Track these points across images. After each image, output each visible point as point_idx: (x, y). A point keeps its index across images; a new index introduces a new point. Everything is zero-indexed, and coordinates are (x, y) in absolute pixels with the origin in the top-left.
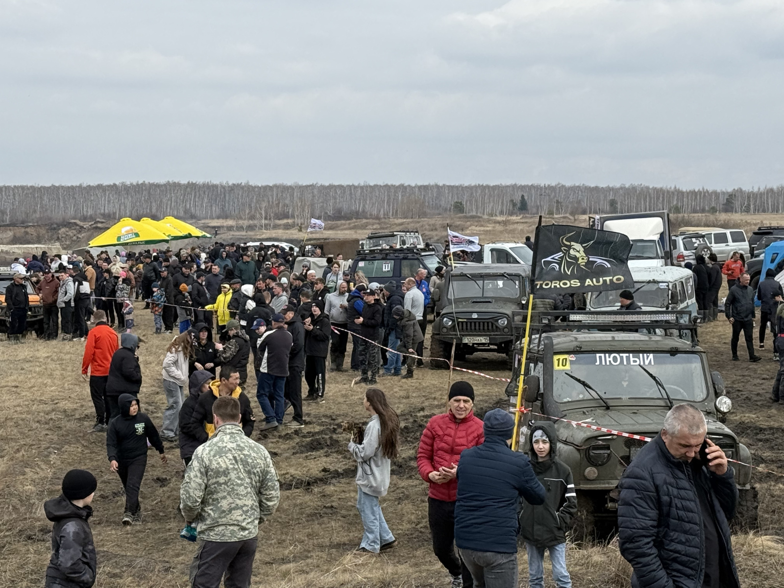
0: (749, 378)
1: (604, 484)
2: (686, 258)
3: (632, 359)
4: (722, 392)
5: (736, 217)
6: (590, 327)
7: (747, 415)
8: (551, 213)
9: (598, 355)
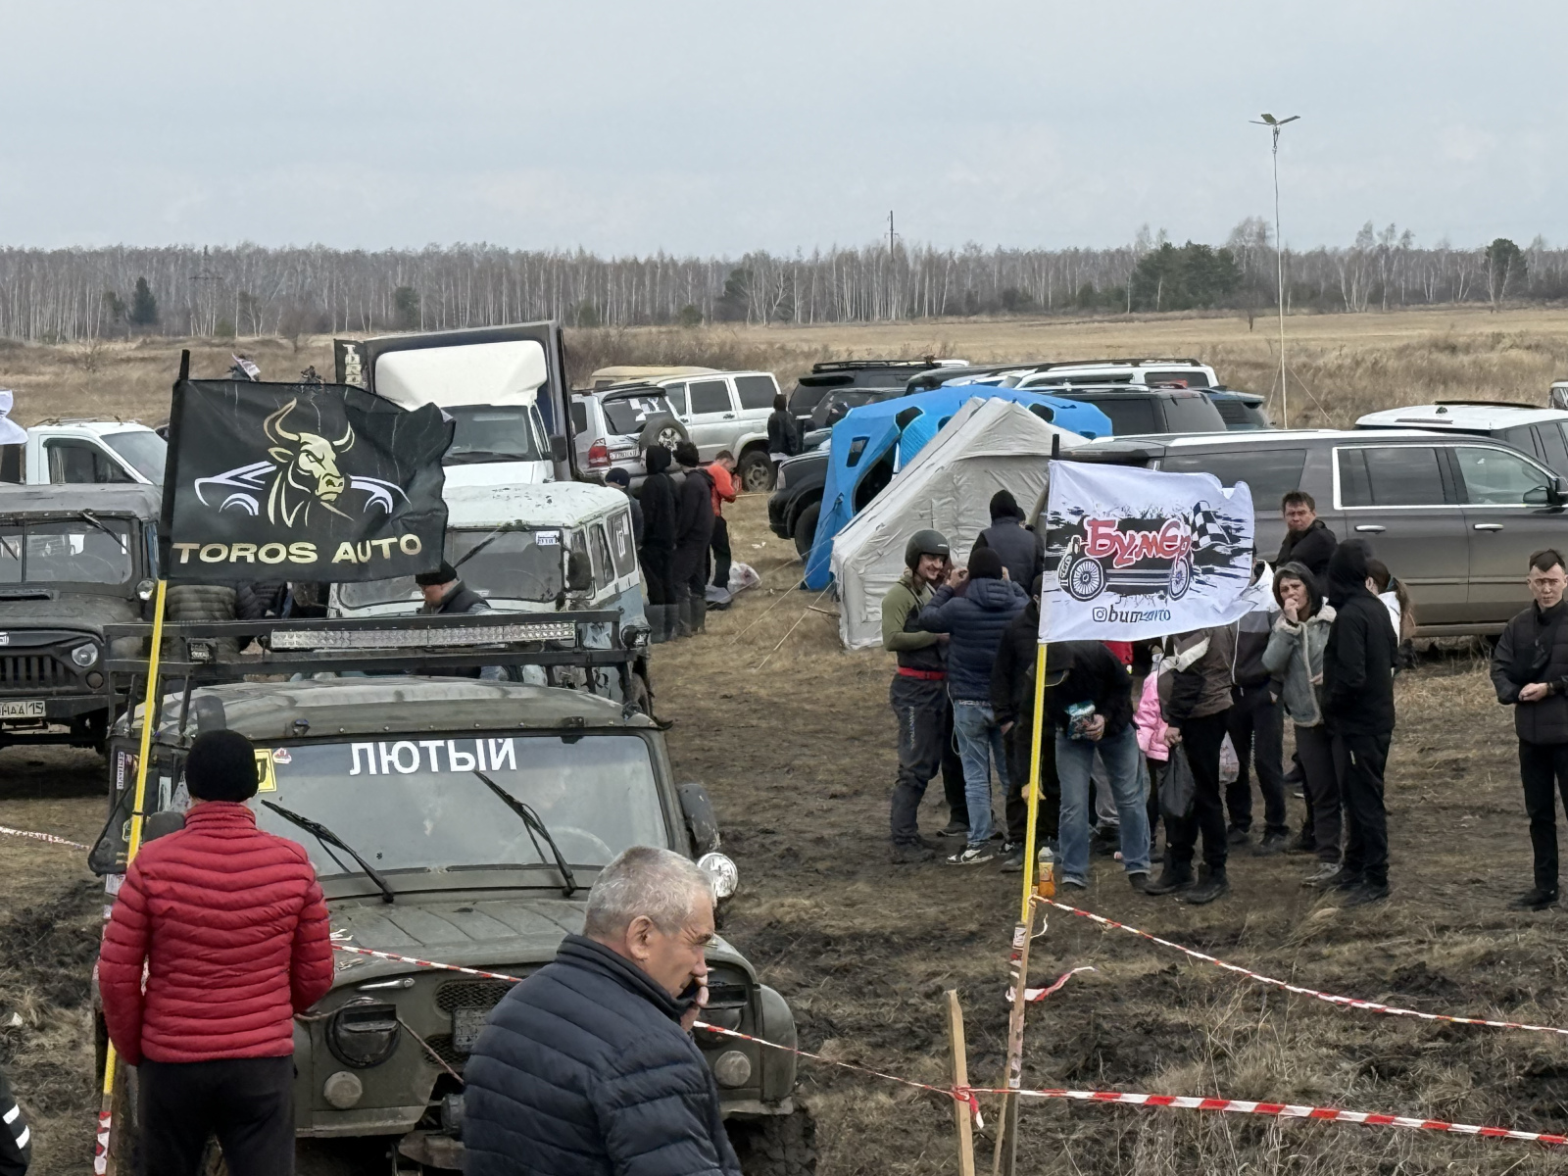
0: (793, 795)
1: (379, 1119)
2: (613, 456)
3: (453, 755)
4: (711, 840)
5: (755, 335)
6: (342, 666)
7: (789, 901)
8: (225, 330)
9: (356, 747)
